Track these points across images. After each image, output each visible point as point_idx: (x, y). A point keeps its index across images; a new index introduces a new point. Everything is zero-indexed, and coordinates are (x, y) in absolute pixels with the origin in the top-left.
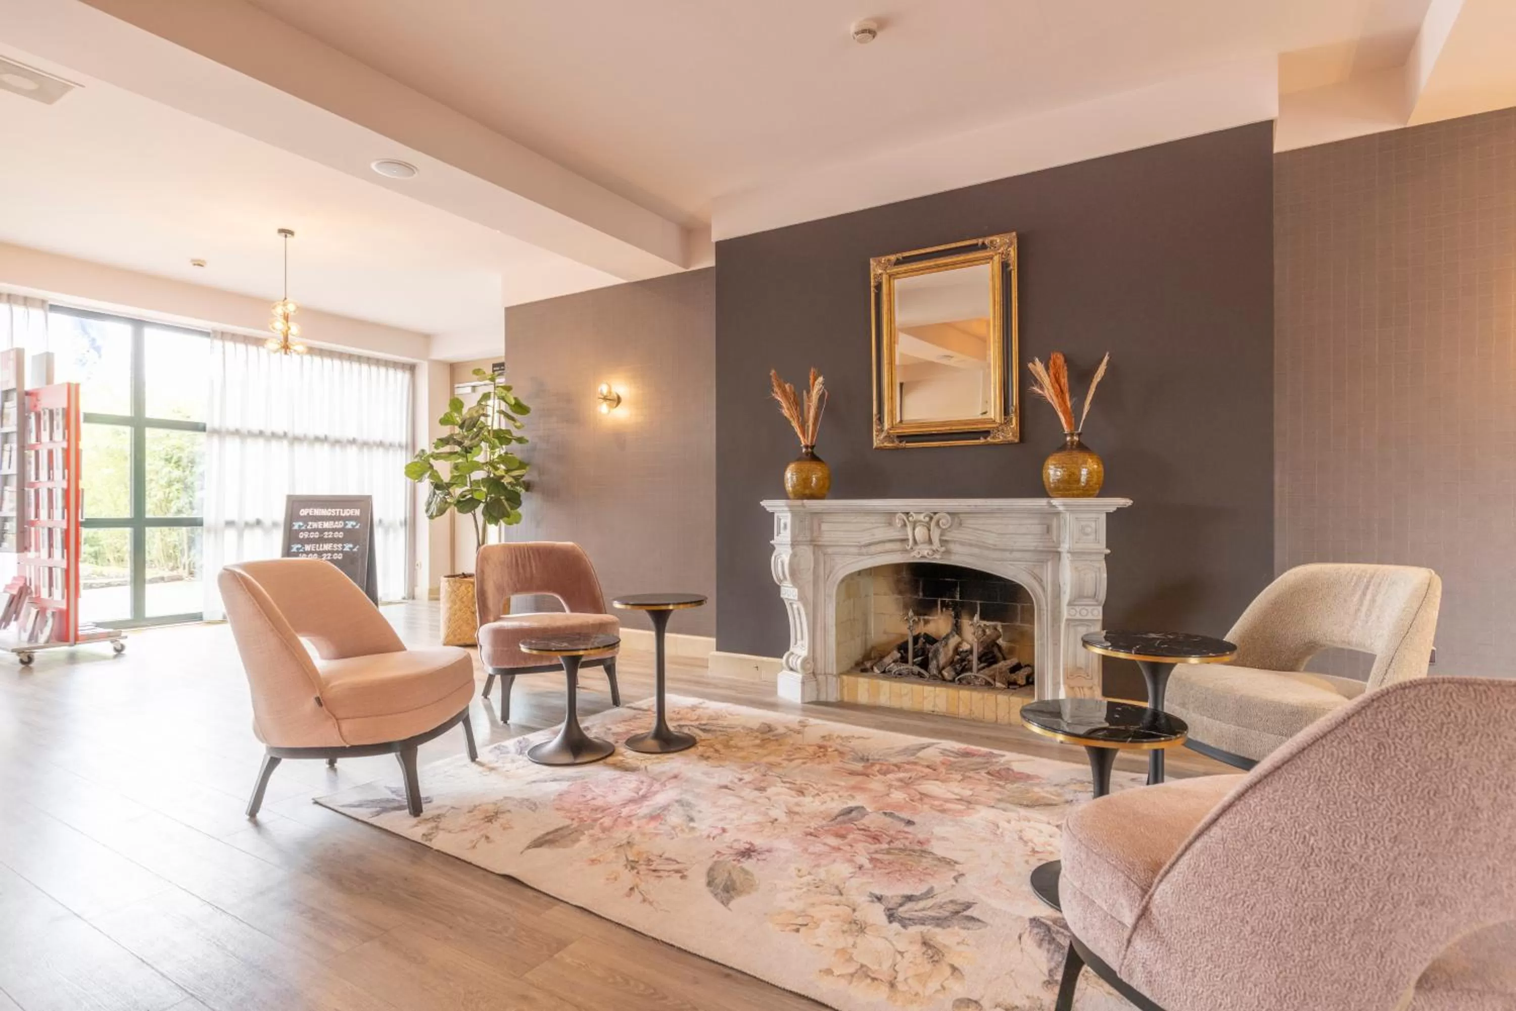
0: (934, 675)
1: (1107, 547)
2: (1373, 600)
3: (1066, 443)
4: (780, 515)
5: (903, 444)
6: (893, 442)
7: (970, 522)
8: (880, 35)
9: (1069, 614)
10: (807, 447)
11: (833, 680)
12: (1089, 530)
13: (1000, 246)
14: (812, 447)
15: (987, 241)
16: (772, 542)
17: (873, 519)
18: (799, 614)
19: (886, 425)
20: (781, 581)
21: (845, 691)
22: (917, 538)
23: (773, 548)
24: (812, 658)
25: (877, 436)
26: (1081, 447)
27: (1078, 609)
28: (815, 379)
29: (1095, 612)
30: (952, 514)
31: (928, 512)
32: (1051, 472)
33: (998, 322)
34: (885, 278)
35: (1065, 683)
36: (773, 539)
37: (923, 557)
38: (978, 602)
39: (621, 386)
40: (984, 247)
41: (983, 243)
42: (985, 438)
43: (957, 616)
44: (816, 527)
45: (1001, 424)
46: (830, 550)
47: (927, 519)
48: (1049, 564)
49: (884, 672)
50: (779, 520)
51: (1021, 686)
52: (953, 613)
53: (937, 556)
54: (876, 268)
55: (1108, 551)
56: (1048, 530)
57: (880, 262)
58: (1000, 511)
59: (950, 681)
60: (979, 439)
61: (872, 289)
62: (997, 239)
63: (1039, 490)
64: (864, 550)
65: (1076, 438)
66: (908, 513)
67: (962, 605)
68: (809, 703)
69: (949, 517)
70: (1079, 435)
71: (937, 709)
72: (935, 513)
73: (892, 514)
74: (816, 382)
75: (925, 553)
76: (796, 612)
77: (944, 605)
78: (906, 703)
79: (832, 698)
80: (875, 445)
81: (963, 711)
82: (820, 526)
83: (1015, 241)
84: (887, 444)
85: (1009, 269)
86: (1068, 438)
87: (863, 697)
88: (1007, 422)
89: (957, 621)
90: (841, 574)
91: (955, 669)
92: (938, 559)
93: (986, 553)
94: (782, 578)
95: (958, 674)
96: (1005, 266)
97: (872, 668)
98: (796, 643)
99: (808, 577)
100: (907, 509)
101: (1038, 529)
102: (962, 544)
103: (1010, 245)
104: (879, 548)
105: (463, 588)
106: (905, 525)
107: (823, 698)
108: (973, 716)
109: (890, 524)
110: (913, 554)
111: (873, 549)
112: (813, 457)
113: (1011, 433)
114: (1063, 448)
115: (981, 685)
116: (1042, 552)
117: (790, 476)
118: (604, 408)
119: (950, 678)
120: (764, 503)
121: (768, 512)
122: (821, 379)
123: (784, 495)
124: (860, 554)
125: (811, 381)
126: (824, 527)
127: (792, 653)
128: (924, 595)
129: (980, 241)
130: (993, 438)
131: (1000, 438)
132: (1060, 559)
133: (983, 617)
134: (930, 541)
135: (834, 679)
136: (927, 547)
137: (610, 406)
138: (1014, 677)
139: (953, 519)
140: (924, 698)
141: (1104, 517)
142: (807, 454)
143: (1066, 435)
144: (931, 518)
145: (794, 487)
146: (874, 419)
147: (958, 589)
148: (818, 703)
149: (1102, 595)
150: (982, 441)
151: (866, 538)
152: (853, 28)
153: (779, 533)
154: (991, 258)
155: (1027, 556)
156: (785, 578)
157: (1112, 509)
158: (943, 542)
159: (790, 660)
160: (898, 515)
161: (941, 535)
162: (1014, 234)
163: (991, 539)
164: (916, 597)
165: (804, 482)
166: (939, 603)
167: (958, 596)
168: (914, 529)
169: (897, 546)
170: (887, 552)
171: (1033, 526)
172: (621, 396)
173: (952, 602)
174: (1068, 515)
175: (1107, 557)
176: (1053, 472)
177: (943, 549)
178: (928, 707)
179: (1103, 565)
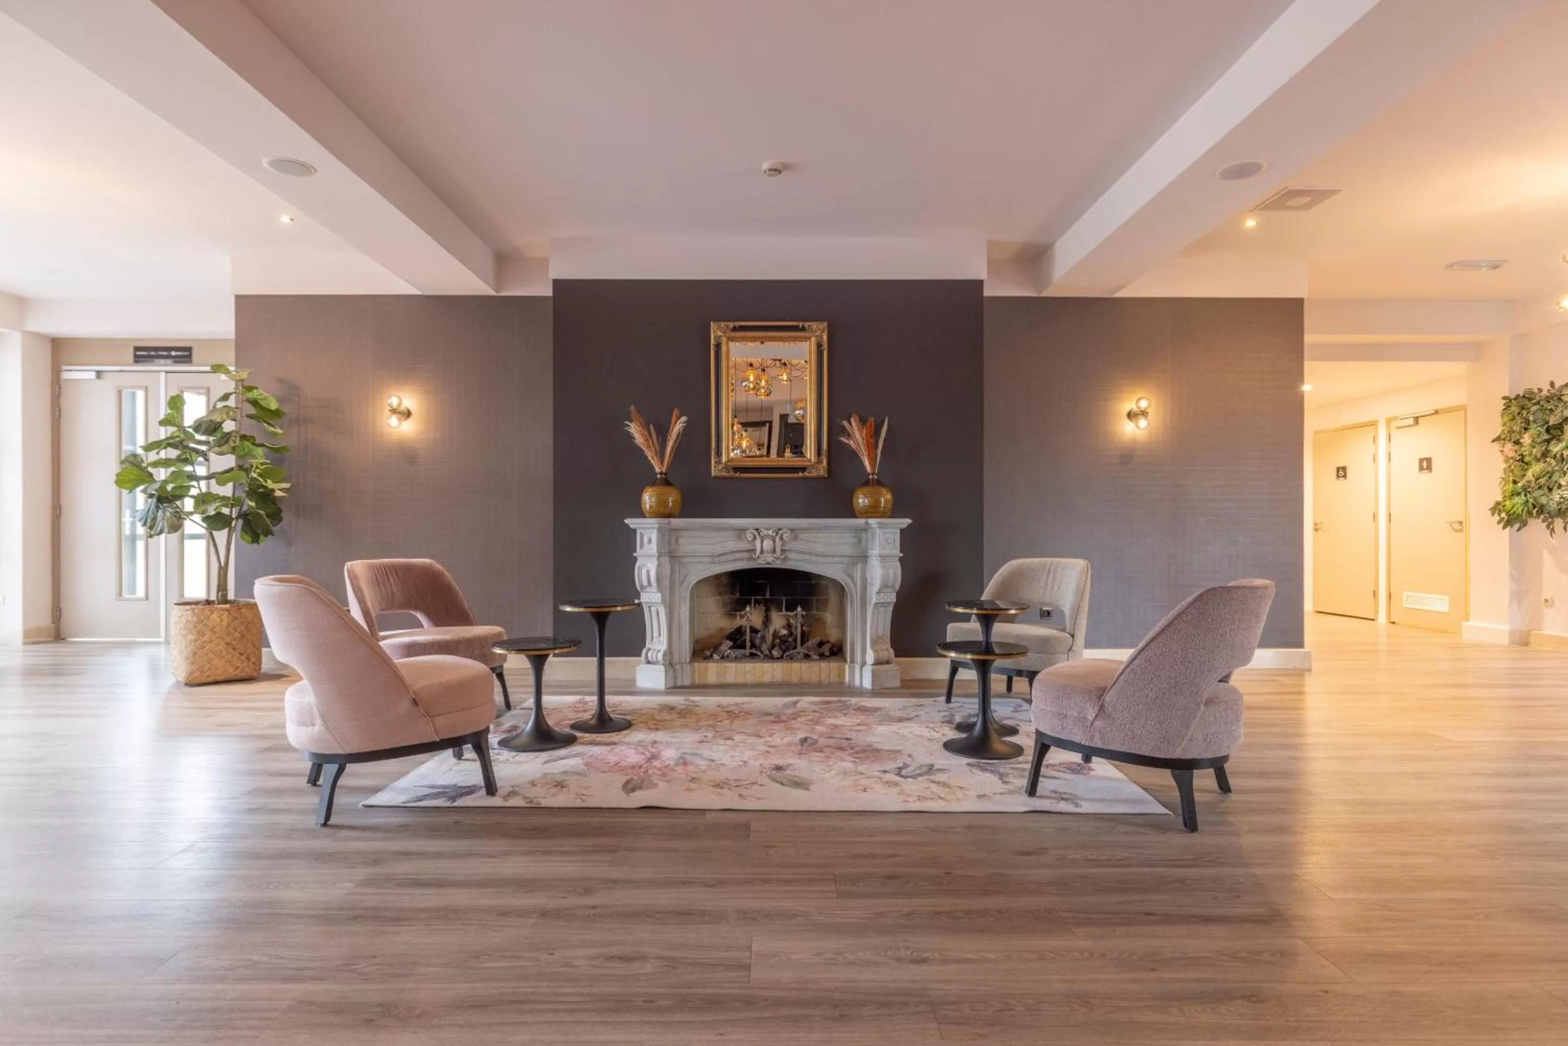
0: (767, 656)
1: (901, 551)
2: (1054, 578)
3: (869, 479)
4: (643, 531)
5: (737, 475)
6: (729, 472)
7: (804, 536)
8: (784, 173)
9: (877, 599)
10: (661, 473)
11: (688, 668)
12: (889, 541)
13: (816, 331)
14: (666, 474)
15: (806, 325)
16: (635, 554)
17: (723, 534)
18: (658, 614)
19: (724, 459)
20: (643, 587)
21: (697, 675)
22: (764, 548)
23: (635, 559)
24: (669, 652)
25: (715, 467)
26: (879, 483)
27: (882, 595)
28: (678, 418)
29: (892, 597)
30: (792, 530)
31: (775, 529)
32: (860, 501)
33: (814, 387)
34: (724, 340)
35: (872, 648)
36: (635, 551)
37: (769, 563)
38: (784, 598)
39: (408, 399)
40: (803, 329)
41: (803, 327)
42: (803, 473)
43: (767, 610)
44: (673, 541)
45: (816, 463)
46: (685, 560)
47: (775, 534)
48: (859, 566)
49: (722, 658)
50: (642, 536)
51: (827, 657)
52: (764, 608)
53: (778, 562)
54: (716, 331)
55: (902, 555)
56: (860, 541)
57: (720, 326)
58: (827, 527)
59: (778, 658)
60: (798, 473)
61: (712, 347)
62: (814, 325)
63: (850, 512)
64: (716, 560)
65: (876, 477)
66: (757, 530)
67: (771, 601)
68: (670, 688)
69: (789, 531)
70: (877, 475)
71: (774, 680)
72: (780, 529)
73: (743, 530)
74: (679, 421)
75: (770, 560)
76: (654, 614)
77: (757, 602)
78: (749, 679)
79: (687, 682)
80: (713, 474)
81: (795, 679)
82: (677, 542)
83: (826, 329)
84: (724, 474)
85: (822, 348)
86: (870, 477)
87: (712, 678)
88: (819, 462)
89: (767, 615)
90: (693, 579)
91: (781, 649)
92: (778, 565)
93: (815, 558)
94: (645, 583)
95: (784, 652)
96: (819, 346)
97: (711, 656)
98: (652, 640)
99: (666, 583)
100: (758, 527)
101: (854, 540)
102: (797, 552)
103: (823, 332)
104: (730, 557)
105: (214, 616)
106: (755, 538)
107: (679, 683)
108: (803, 681)
109: (739, 538)
110: (759, 561)
111: (724, 558)
112: (667, 483)
113: (822, 470)
114: (867, 483)
115: (802, 659)
116: (856, 556)
117: (648, 499)
118: (394, 421)
119: (779, 656)
120: (627, 521)
121: (631, 529)
122: (684, 419)
123: (641, 514)
124: (711, 563)
125: (674, 419)
126: (681, 541)
127: (649, 649)
128: (740, 596)
129: (801, 324)
130: (808, 473)
131: (814, 474)
132: (866, 562)
133: (787, 610)
134: (774, 551)
135: (689, 666)
136: (770, 555)
137: (400, 420)
138: (821, 650)
139: (792, 532)
140: (764, 673)
141: (898, 531)
142: (661, 479)
143: (869, 474)
144: (777, 533)
145: (651, 507)
146: (713, 453)
147: (768, 589)
148: (675, 687)
149: (898, 586)
150: (801, 474)
151: (719, 549)
152: (766, 166)
153: (642, 546)
154: (809, 338)
155: (845, 560)
156: (650, 584)
157: (904, 526)
158: (783, 551)
159: (649, 654)
160: (748, 532)
161: (782, 545)
162: (826, 324)
163: (819, 549)
164: (733, 597)
165: (661, 502)
166: (753, 600)
167: (768, 594)
168: (762, 542)
169: (746, 555)
170: (735, 560)
171: (849, 538)
172: (410, 409)
173: (764, 599)
174: (878, 531)
175: (901, 559)
176: (862, 500)
177: (783, 557)
178: (767, 679)
179: (898, 565)
